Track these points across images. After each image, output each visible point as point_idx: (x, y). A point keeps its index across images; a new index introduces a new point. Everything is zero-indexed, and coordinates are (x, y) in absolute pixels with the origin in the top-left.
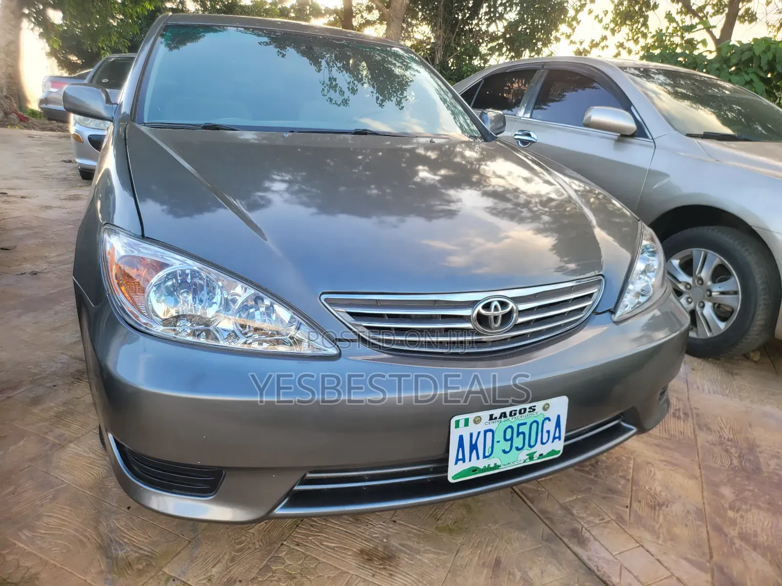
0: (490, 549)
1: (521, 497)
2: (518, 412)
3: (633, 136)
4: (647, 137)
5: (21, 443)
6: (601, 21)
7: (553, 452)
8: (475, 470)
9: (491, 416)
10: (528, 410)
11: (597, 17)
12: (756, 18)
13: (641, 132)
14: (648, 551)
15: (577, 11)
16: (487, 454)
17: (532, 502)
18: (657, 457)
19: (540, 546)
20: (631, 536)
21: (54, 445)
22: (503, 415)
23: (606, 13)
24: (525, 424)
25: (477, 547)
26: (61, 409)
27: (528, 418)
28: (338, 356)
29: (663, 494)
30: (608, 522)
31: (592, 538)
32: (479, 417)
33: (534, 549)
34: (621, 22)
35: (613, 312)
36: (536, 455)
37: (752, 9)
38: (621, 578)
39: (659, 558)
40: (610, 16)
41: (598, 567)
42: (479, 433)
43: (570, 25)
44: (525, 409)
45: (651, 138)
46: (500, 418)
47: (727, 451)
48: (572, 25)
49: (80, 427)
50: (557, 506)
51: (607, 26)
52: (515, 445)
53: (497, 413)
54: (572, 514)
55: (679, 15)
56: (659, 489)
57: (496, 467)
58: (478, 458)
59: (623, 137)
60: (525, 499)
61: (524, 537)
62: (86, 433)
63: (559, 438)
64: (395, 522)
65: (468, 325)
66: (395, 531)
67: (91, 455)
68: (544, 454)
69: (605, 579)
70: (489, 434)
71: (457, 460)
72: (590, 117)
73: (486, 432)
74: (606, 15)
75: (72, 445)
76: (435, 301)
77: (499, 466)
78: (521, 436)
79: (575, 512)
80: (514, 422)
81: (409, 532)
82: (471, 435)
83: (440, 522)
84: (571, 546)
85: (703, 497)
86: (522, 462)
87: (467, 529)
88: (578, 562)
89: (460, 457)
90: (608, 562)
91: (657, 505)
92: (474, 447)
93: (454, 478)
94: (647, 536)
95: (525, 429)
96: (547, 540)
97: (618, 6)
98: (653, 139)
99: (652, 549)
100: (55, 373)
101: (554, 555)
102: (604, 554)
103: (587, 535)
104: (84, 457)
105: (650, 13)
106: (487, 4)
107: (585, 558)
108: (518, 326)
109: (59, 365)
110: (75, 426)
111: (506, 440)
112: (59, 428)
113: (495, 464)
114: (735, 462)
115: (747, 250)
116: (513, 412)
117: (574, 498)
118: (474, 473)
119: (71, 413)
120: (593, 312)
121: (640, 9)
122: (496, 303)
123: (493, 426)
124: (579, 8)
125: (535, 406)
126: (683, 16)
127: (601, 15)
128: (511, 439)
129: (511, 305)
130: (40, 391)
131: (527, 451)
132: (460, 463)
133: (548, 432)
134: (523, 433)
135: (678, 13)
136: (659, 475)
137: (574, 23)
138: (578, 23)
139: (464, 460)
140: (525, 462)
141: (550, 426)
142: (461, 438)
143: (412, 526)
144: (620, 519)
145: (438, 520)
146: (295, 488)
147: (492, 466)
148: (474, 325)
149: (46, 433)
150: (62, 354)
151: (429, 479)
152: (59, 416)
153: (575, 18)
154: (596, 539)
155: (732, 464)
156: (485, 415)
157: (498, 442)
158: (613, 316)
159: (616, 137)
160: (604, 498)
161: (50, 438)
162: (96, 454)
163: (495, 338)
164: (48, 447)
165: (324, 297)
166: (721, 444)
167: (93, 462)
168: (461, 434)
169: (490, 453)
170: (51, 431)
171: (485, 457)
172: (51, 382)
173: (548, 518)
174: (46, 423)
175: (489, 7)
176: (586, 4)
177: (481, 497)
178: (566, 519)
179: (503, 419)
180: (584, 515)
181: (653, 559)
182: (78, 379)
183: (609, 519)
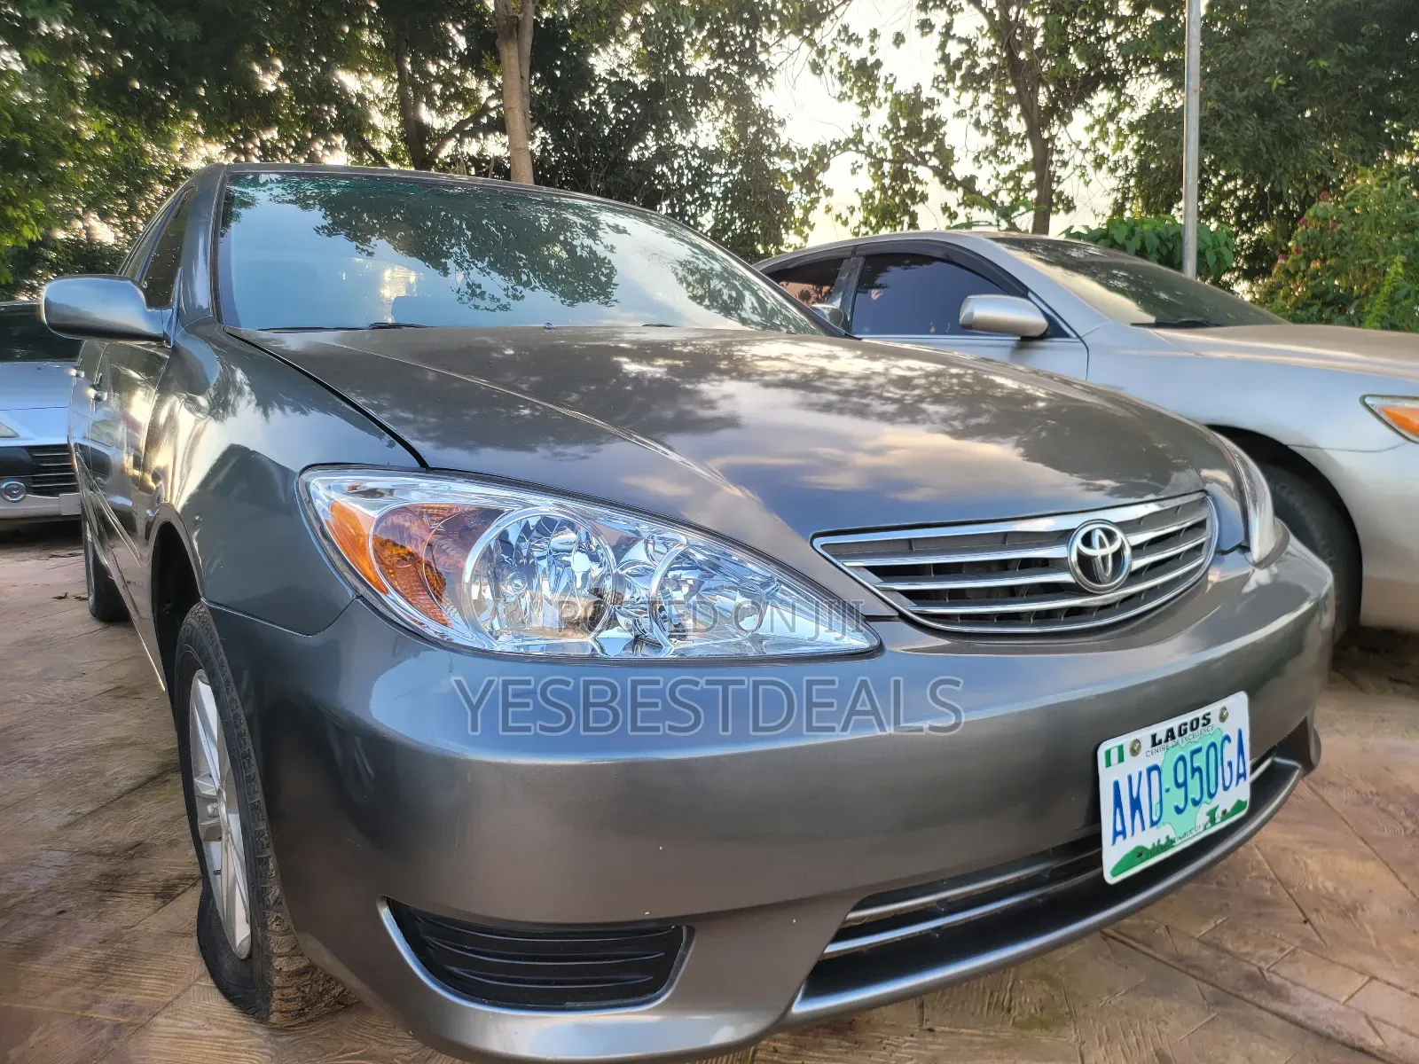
0: (1134, 1039)
1: (1123, 942)
2: (1188, 727)
3: (1043, 337)
4: (1067, 336)
5: (34, 1039)
6: (845, 223)
7: (1239, 806)
8: (1140, 853)
9: (1154, 737)
10: (1201, 722)
11: (839, 217)
12: (1074, 207)
13: (1054, 330)
14: (1389, 984)
15: (807, 211)
16: (1155, 818)
17: (1150, 946)
18: (1290, 837)
19: (1213, 1015)
20: (1345, 966)
21: (118, 1027)
22: (1170, 734)
23: (852, 210)
24: (1198, 750)
25: (1109, 1039)
26: (100, 953)
27: (1201, 739)
28: (878, 650)
29: (1342, 891)
30: (1293, 952)
31: (1289, 985)
32: (1137, 741)
33: (1208, 1023)
34: (878, 223)
35: (1245, 548)
36: (1219, 813)
37: (1066, 193)
38: (1380, 1036)
39: (1413, 990)
40: (859, 216)
41: (1333, 1028)
42: (1140, 774)
43: (799, 233)
44: (1197, 720)
45: (1074, 335)
46: (1167, 741)
47: (1383, 810)
48: (803, 232)
49: (164, 982)
50: (1196, 945)
51: (857, 230)
52: (1191, 796)
53: (1160, 729)
54: (1227, 951)
55: (962, 207)
56: (1330, 885)
57: (1170, 843)
58: (1143, 828)
59: (1027, 340)
60: (1133, 943)
61: (1177, 1006)
62: (184, 991)
63: (1244, 775)
64: (931, 1030)
65: (1066, 578)
66: (943, 1048)
67: (216, 1032)
68: (1229, 810)
69: (1358, 1044)
70: (1154, 774)
71: (1116, 834)
72: (972, 314)
73: (1150, 770)
74: (852, 213)
75: (160, 1020)
76: (1006, 534)
77: (1173, 841)
78: (1197, 774)
79: (1229, 946)
80: (1183, 746)
81: (971, 1043)
82: (1130, 778)
83: (1014, 1013)
84: (1263, 1003)
85: (1405, 885)
86: (1202, 829)
87: (1070, 1012)
88: (1293, 1028)
89: (1119, 828)
90: (1339, 1015)
91: (1349, 912)
92: (1136, 804)
93: (1114, 873)
94: (1370, 961)
95: (1200, 761)
96: (1217, 1004)
97: (867, 199)
98: (1078, 336)
99: (1391, 980)
100: (49, 889)
101: (1247, 1024)
102: (1326, 1005)
103: (1276, 980)
104: (201, 1038)
105: (918, 208)
106: (668, 202)
107: (1300, 1017)
108: (1136, 576)
109: (53, 871)
110: (150, 983)
111: (1178, 785)
112: (114, 992)
113: (1168, 837)
114: (1408, 823)
115: (1283, 487)
116: (1183, 727)
117: (1213, 925)
118: (1139, 859)
119: (127, 957)
120: (1216, 552)
121: (903, 201)
122: (1098, 533)
123: (1159, 758)
124: (809, 205)
125: (1209, 714)
126: (968, 210)
127: (845, 214)
128: (1185, 784)
129: (1119, 534)
130: (32, 928)
131: (1205, 808)
132: (1120, 838)
133: (1230, 764)
134: (1199, 769)
135: (959, 205)
136: (1314, 865)
137: (806, 229)
138: (811, 227)
139: (1123, 833)
140: (1205, 829)
141: (1230, 752)
142: (1116, 785)
143: (969, 1031)
144: (1307, 943)
145: (1009, 1010)
146: (827, 950)
147: (1163, 842)
148: (1074, 574)
149: (88, 1007)
150: (50, 849)
151: (1040, 896)
152: (101, 969)
153: (804, 222)
154: (1297, 985)
155: (1405, 829)
156: (1144, 735)
157: (1168, 790)
158: (1247, 554)
159: (1012, 343)
160: (1259, 915)
161: (102, 1014)
162: (227, 1028)
163: (1106, 599)
164: (104, 1034)
165: (818, 542)
166: (1368, 802)
167: (229, 1043)
168: (1115, 779)
169: (1158, 814)
170: (97, 1000)
171: (1153, 824)
172: (52, 906)
173: (1195, 967)
174: (77, 988)
175: (672, 206)
176: (819, 198)
177: (1059, 955)
178: (1222, 961)
179: (1171, 743)
180: (1248, 949)
181: (1406, 995)
182: (110, 890)
183: (1292, 948)
